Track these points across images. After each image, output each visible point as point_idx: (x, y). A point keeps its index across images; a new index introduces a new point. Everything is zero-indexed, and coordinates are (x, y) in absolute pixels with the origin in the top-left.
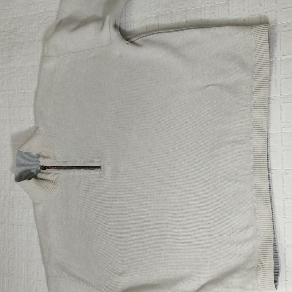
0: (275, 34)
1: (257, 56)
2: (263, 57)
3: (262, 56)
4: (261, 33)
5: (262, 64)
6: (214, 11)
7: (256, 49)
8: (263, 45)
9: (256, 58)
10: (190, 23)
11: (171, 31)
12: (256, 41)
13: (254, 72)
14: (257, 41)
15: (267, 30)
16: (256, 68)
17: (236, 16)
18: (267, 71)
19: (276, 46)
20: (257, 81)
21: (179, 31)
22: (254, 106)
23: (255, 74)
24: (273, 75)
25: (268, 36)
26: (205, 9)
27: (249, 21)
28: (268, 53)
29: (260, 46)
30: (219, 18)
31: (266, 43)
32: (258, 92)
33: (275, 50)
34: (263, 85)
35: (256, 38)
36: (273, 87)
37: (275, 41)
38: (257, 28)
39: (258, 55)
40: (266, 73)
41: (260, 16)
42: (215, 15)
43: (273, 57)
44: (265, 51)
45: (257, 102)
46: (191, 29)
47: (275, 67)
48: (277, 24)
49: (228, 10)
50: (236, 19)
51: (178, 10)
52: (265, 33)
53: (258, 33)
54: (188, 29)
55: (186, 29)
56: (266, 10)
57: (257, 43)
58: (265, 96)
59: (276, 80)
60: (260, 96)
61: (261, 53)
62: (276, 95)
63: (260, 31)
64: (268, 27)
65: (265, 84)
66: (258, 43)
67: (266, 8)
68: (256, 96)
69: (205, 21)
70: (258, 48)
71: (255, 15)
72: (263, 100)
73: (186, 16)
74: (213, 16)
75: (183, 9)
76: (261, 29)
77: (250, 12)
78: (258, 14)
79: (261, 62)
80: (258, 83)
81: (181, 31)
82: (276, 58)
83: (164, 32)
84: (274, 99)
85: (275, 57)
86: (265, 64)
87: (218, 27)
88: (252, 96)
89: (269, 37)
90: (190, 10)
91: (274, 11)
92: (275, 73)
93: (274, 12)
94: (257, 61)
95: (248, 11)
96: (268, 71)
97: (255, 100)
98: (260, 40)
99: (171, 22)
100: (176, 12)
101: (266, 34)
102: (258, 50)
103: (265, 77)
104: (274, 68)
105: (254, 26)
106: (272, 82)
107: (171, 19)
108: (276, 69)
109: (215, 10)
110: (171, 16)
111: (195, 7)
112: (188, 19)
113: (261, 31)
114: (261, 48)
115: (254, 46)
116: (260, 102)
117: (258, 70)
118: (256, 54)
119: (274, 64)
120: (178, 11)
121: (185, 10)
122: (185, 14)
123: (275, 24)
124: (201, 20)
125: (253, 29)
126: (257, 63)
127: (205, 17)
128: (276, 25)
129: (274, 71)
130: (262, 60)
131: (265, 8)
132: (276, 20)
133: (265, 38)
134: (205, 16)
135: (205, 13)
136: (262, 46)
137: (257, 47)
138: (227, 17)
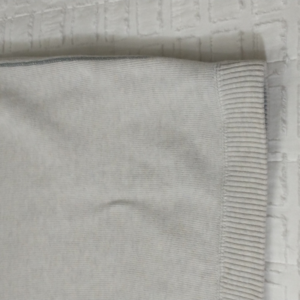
0: (283, 88)
1: (231, 145)
2: (250, 152)
3: (247, 150)
4: (243, 85)
5: (244, 169)
6: (126, 15)
7: (230, 125)
8: (249, 120)
9: (230, 149)
10: (73, 44)
11: (24, 63)
12: (229, 107)
13: (225, 188)
14: (233, 106)
15: (260, 79)
16: (232, 179)
17: (179, 30)
18: (259, 192)
19: (284, 122)
20: (233, 215)
21: (41, 62)
22: (226, 281)
23: (228, 194)
24: (277, 201)
25: (261, 95)
26: (106, 10)
27: (211, 45)
28: (261, 143)
29: (240, 120)
30: (138, 32)
31: (258, 116)
32: (235, 247)
33: (281, 132)
34: (248, 228)
35: (229, 97)
36: (276, 236)
37: (283, 106)
38: (233, 70)
39: (235, 144)
40: (258, 197)
41: (242, 33)
42: (128, 26)
43: (276, 152)
44: (255, 135)
45: (232, 272)
46: (69, 59)
47: (284, 181)
48: (287, 60)
49: (160, 14)
50: (179, 39)
51: (48, 10)
52: (254, 87)
53: (234, 86)
54: (63, 60)
55: (59, 59)
56: (257, 18)
57: (232, 111)
58: (256, 261)
59: (285, 219)
60: (242, 258)
61: (244, 140)
62: (286, 261)
63: (239, 80)
64: (262, 68)
65: (254, 229)
66: (236, 111)
67: (257, 14)
68: (230, 256)
69: (106, 40)
70: (234, 125)
71: (227, 31)
72: (249, 271)
73: (62, 24)
74: (126, 27)
75: (56, 7)
76: (242, 74)
77: (214, 22)
78: (235, 29)
79: (243, 164)
80: (238, 221)
81: (46, 65)
82: (284, 156)
83: (9, 65)
84: (280, 270)
85: (283, 151)
86: (255, 171)
87: (134, 60)
88: (221, 253)
89: (265, 97)
90: (73, 9)
91: (278, 21)
92: (284, 199)
93: (279, 25)
94: (233, 159)
95: (210, 18)
96: (264, 193)
97: (228, 266)
98: (240, 105)
99: (30, 38)
100: (42, 15)
101: (257, 90)
102: (235, 130)
103: (256, 208)
104: (279, 183)
105: (226, 62)
106: (275, 222)
107: (30, 31)
108: (285, 186)
109: (128, 12)
110: (31, 24)
111: (84, 4)
112: (68, 32)
113: (243, 79)
114: (243, 125)
115: (225, 117)
116: (242, 274)
117: (236, 184)
118: (230, 140)
119: (280, 173)
120: (46, 13)
121: (61, 11)
122: (61, 19)
123: (281, 60)
124: (97, 36)
125: (222, 73)
126: (231, 164)
127: (107, 30)
128: (284, 62)
129: (279, 191)
130: (247, 160)
131: (255, 11)
132: (284, 49)
133: (253, 100)
134: (105, 27)
135: (106, 18)
136: (244, 120)
137: (231, 120)
138: (156, 33)
